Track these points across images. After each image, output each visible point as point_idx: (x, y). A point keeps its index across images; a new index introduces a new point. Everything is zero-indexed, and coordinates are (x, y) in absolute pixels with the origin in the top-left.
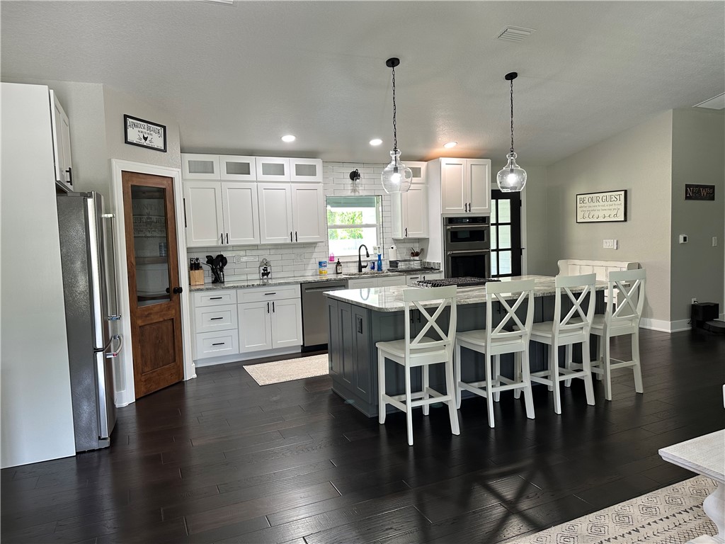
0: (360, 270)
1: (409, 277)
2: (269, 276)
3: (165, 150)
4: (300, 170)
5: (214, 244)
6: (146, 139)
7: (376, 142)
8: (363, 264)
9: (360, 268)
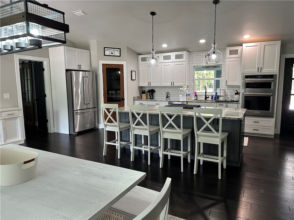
0: (206, 99)
1: (218, 104)
2: (169, 98)
3: (120, 56)
4: (177, 57)
5: (147, 86)
6: (112, 53)
7: (202, 41)
8: (207, 96)
9: (206, 98)
